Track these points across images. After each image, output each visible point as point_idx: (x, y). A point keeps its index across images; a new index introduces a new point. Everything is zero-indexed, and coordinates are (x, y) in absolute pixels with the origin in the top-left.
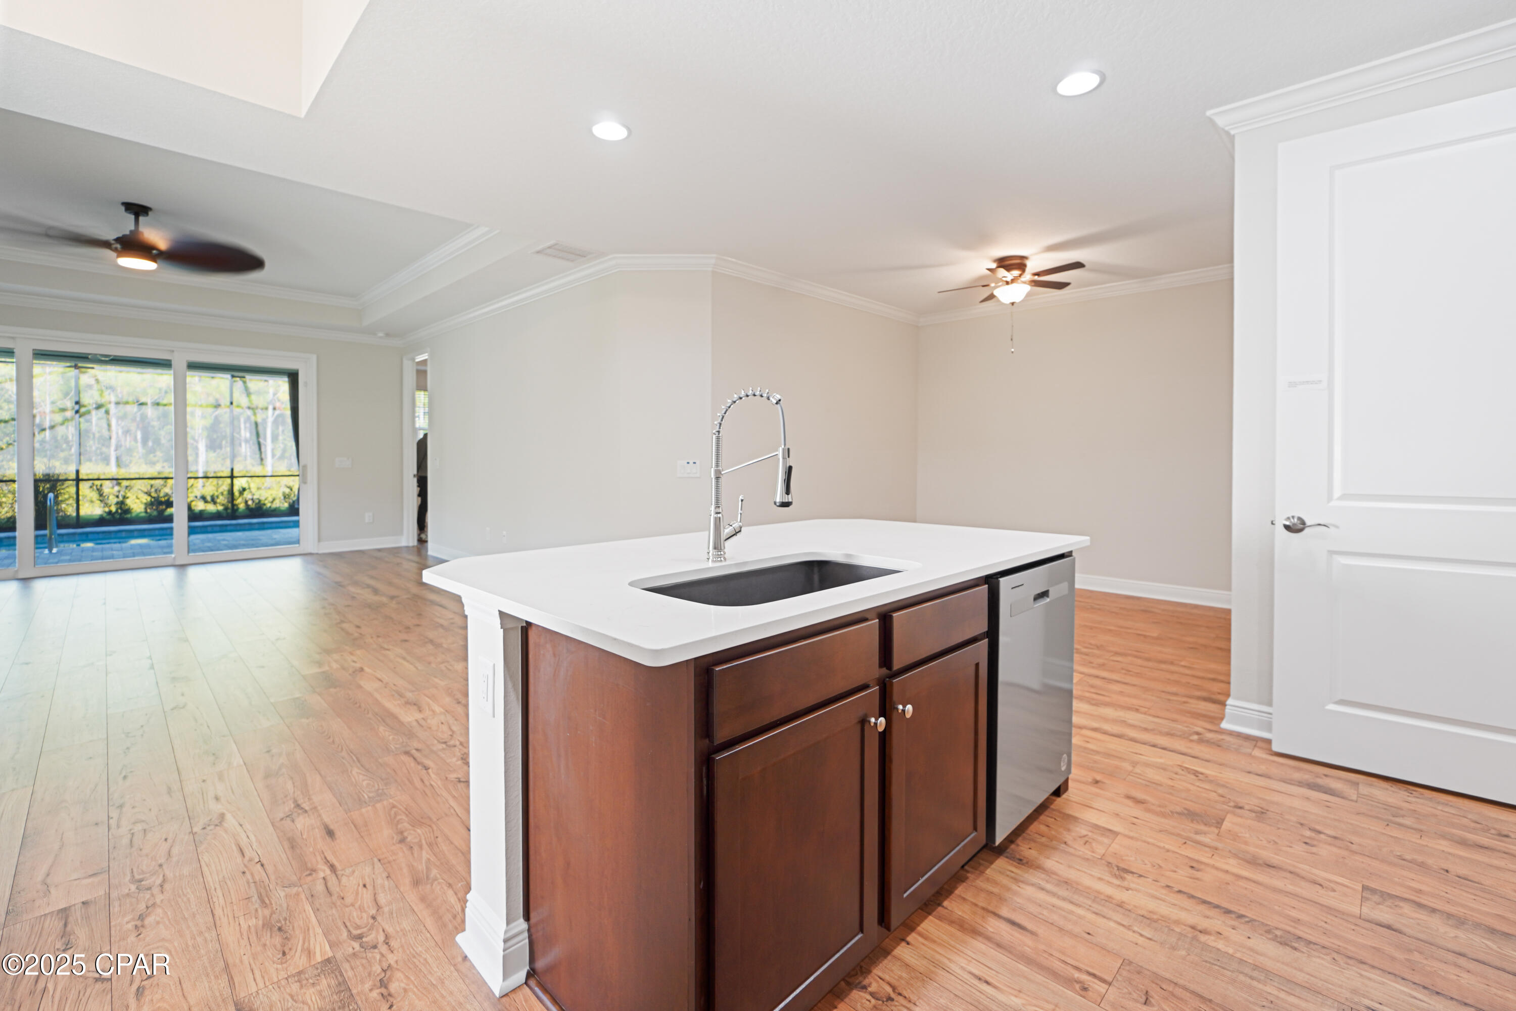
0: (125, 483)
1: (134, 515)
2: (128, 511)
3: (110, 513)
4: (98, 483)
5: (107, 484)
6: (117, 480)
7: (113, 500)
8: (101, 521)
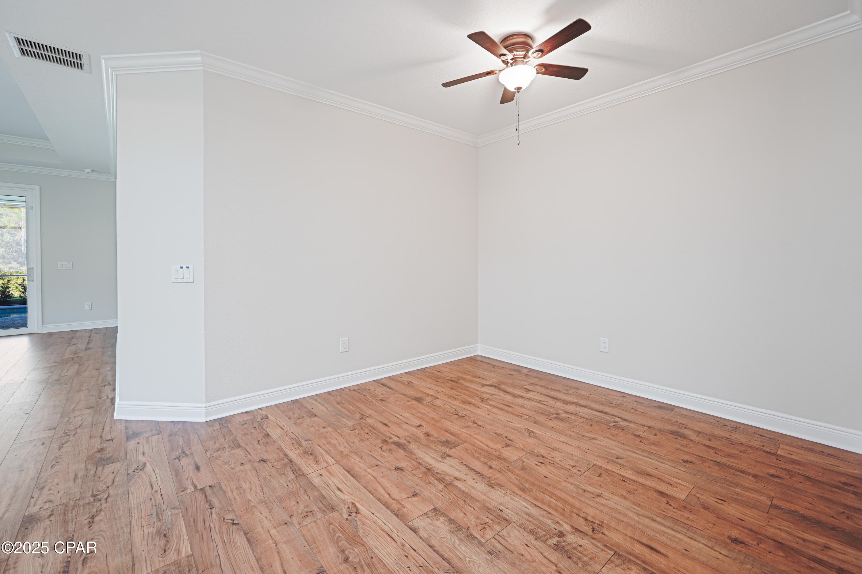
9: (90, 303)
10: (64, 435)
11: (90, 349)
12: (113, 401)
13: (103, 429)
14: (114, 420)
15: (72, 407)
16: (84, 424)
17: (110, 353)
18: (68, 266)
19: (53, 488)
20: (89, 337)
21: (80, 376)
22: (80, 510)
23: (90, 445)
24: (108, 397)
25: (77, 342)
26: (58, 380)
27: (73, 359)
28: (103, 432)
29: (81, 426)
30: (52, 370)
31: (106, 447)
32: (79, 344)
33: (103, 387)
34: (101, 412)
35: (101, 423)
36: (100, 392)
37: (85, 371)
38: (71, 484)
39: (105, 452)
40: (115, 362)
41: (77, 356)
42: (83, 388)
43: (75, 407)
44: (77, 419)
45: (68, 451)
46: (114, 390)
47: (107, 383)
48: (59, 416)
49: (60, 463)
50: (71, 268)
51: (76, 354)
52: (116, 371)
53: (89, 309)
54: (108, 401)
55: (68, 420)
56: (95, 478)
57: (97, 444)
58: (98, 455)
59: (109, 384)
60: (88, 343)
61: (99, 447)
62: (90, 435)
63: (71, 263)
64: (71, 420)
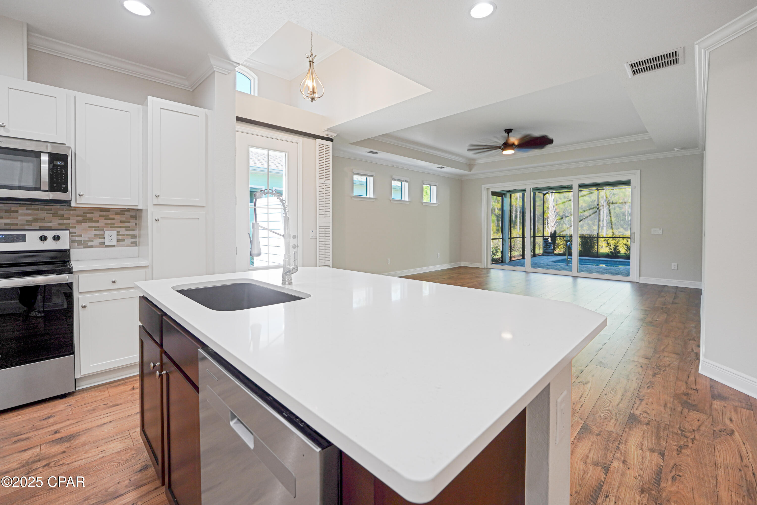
0: (617, 239)
1: (621, 254)
2: (619, 252)
3: (611, 252)
4: (607, 239)
5: (611, 239)
6: (614, 238)
7: (612, 247)
8: (607, 256)
9: (676, 264)
10: (656, 367)
11: (675, 303)
12: (697, 356)
13: (688, 377)
14: (699, 374)
15: (662, 347)
16: (672, 365)
17: (694, 312)
18: (660, 232)
19: (649, 404)
20: (675, 293)
21: (668, 324)
22: (670, 435)
23: (676, 385)
24: (693, 351)
25: (665, 296)
26: (651, 322)
27: (662, 308)
28: (688, 379)
29: (669, 365)
30: (647, 313)
31: (691, 394)
32: (667, 297)
33: (688, 341)
34: (686, 361)
35: (686, 371)
36: (685, 343)
37: (672, 321)
38: (662, 409)
39: (691, 398)
40: (699, 321)
41: (665, 306)
42: (671, 335)
43: (664, 349)
44: (665, 358)
45: (659, 381)
46: (699, 346)
47: (692, 338)
48: (653, 350)
49: (653, 388)
50: (662, 234)
51: (665, 305)
52: (700, 329)
53: (676, 269)
54: (693, 355)
55: (659, 357)
56: (682, 415)
57: (683, 388)
58: (685, 398)
59: (694, 339)
60: (674, 298)
61: (685, 391)
62: (677, 377)
63: (662, 229)
64: (661, 358)
